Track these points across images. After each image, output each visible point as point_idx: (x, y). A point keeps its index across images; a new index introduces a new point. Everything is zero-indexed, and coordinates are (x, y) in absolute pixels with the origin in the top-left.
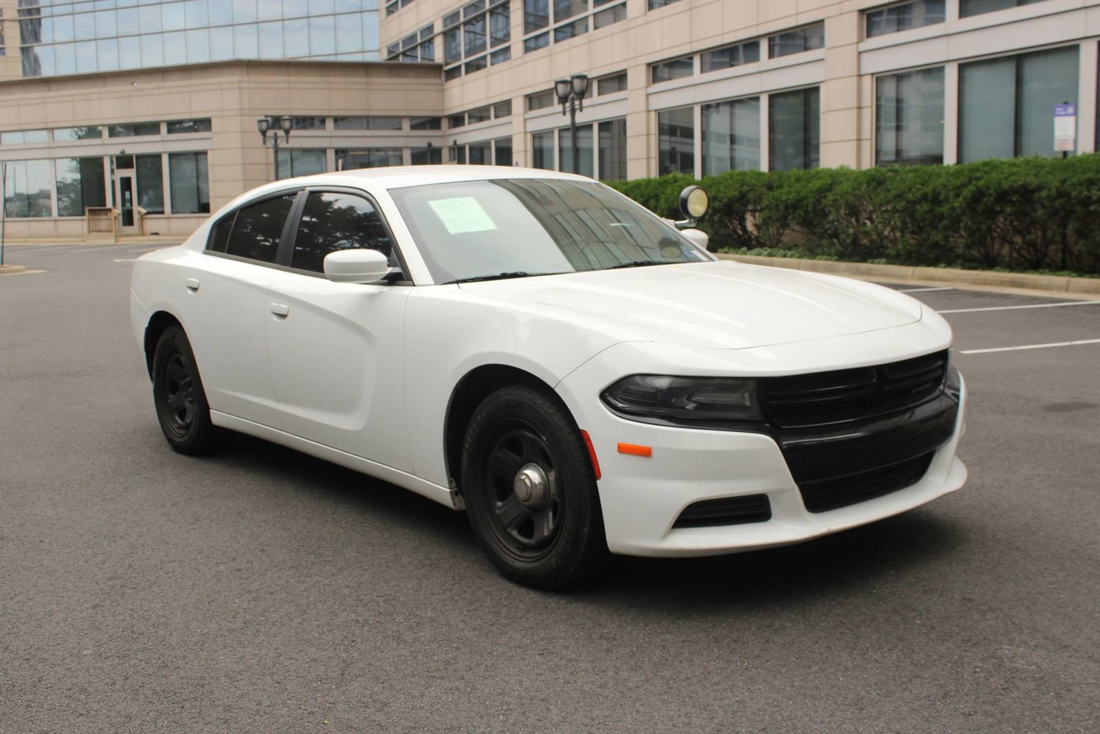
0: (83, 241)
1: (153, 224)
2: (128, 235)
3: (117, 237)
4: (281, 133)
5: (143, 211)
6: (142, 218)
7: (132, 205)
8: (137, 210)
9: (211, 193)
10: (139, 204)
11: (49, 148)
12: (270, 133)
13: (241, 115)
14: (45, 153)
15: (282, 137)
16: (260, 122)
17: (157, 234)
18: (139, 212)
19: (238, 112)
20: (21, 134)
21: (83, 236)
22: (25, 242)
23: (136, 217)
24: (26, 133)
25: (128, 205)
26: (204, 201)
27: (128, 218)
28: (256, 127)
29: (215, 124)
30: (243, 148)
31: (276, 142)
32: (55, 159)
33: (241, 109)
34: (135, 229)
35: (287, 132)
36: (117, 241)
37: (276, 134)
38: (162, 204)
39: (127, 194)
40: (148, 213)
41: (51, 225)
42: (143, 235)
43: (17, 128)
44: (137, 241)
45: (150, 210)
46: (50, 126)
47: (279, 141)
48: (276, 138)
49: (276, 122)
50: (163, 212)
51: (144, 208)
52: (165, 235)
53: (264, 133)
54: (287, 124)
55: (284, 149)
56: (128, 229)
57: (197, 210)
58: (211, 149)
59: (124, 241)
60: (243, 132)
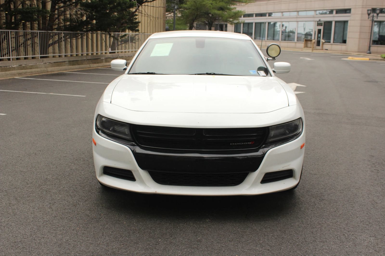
0: (302, 50)
1: (327, 46)
2: (317, 50)
3: (313, 50)
4: (375, 15)
5: (324, 41)
6: (323, 44)
7: (320, 39)
8: (322, 41)
9: (348, 37)
10: (323, 39)
11: (297, 18)
12: (372, 15)
13: (362, 8)
14: (295, 20)
15: (375, 16)
16: (368, 10)
17: (327, 50)
18: (322, 42)
19: (361, 7)
20: (289, 13)
21: (302, 49)
22: (284, 49)
23: (321, 43)
24: (291, 12)
25: (319, 39)
26: (345, 39)
27: (318, 43)
28: (366, 12)
29: (352, 11)
30: (361, 20)
31: (373, 18)
32: (298, 22)
33: (363, 5)
34: (320, 47)
35: (378, 14)
36: (312, 51)
37: (373, 15)
38: (330, 39)
39: (319, 35)
40: (325, 42)
41: (294, 44)
42: (322, 50)
43: (288, 11)
44: (319, 52)
45: (326, 41)
46: (298, 10)
47: (374, 18)
48: (373, 16)
49: (374, 10)
50: (330, 42)
51: (324, 40)
52: (329, 50)
53: (369, 14)
54: (378, 12)
55: (375, 21)
56: (318, 47)
57: (342, 42)
58: (350, 20)
59: (315, 51)
60: (362, 14)
